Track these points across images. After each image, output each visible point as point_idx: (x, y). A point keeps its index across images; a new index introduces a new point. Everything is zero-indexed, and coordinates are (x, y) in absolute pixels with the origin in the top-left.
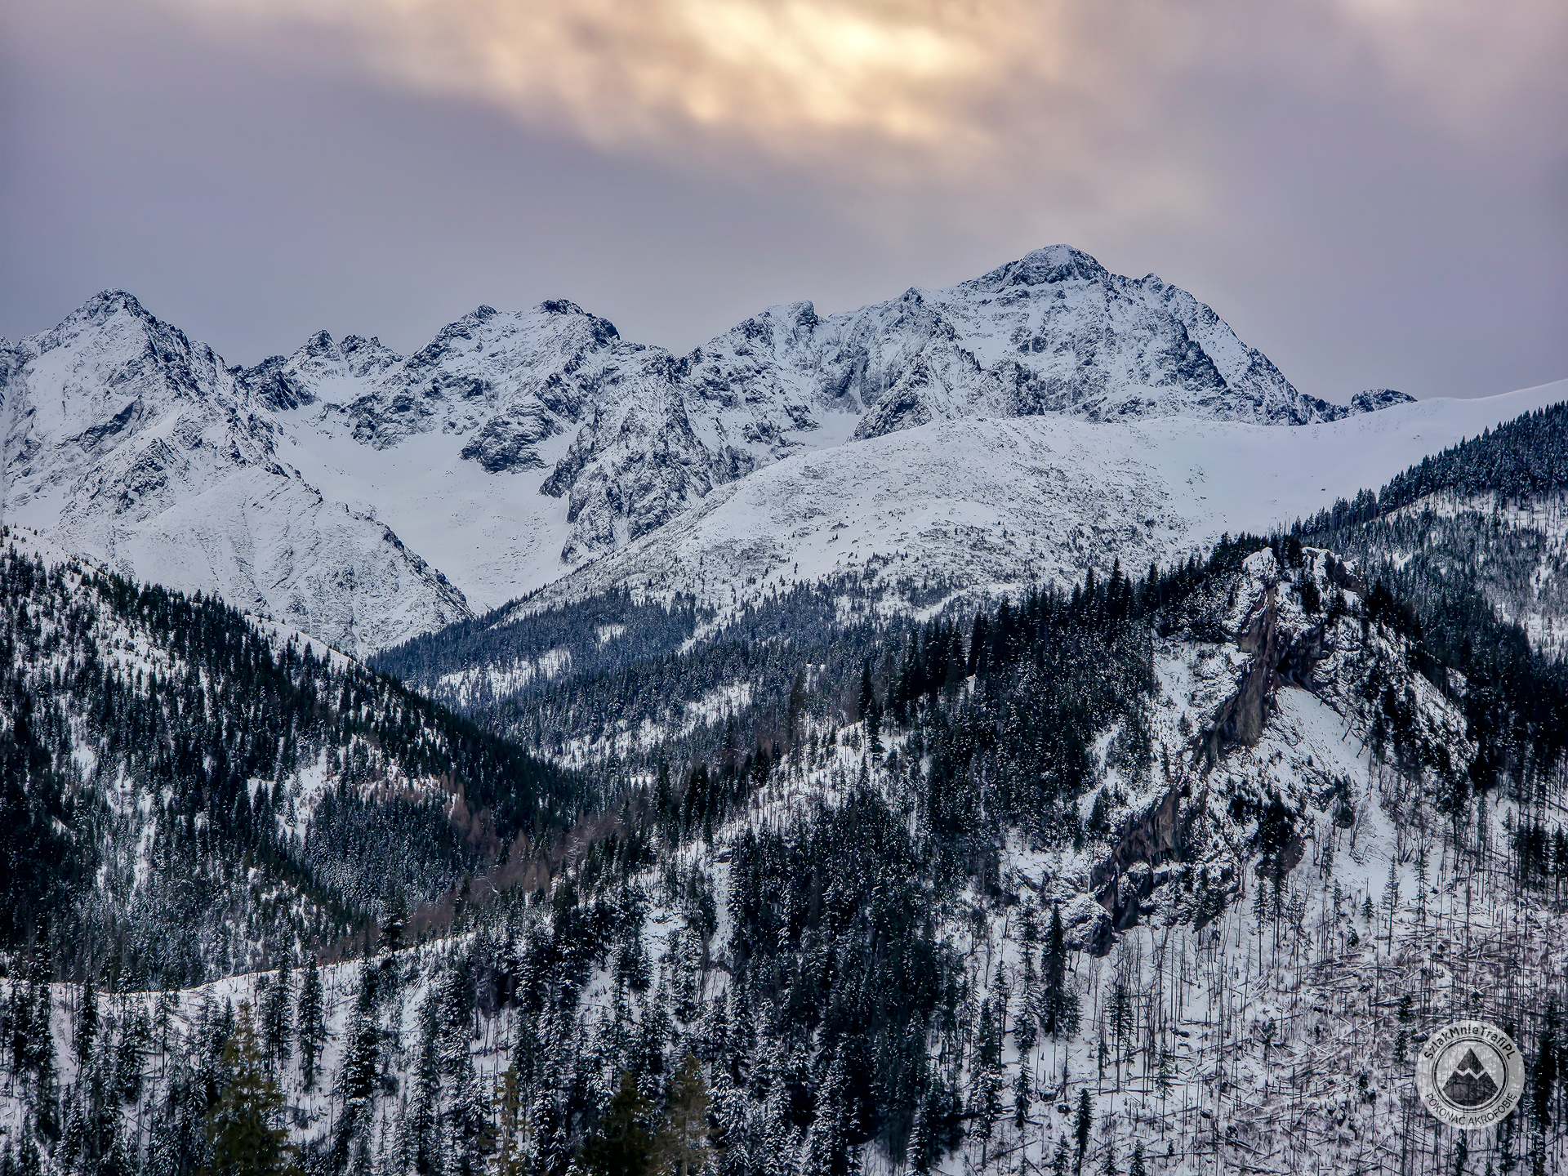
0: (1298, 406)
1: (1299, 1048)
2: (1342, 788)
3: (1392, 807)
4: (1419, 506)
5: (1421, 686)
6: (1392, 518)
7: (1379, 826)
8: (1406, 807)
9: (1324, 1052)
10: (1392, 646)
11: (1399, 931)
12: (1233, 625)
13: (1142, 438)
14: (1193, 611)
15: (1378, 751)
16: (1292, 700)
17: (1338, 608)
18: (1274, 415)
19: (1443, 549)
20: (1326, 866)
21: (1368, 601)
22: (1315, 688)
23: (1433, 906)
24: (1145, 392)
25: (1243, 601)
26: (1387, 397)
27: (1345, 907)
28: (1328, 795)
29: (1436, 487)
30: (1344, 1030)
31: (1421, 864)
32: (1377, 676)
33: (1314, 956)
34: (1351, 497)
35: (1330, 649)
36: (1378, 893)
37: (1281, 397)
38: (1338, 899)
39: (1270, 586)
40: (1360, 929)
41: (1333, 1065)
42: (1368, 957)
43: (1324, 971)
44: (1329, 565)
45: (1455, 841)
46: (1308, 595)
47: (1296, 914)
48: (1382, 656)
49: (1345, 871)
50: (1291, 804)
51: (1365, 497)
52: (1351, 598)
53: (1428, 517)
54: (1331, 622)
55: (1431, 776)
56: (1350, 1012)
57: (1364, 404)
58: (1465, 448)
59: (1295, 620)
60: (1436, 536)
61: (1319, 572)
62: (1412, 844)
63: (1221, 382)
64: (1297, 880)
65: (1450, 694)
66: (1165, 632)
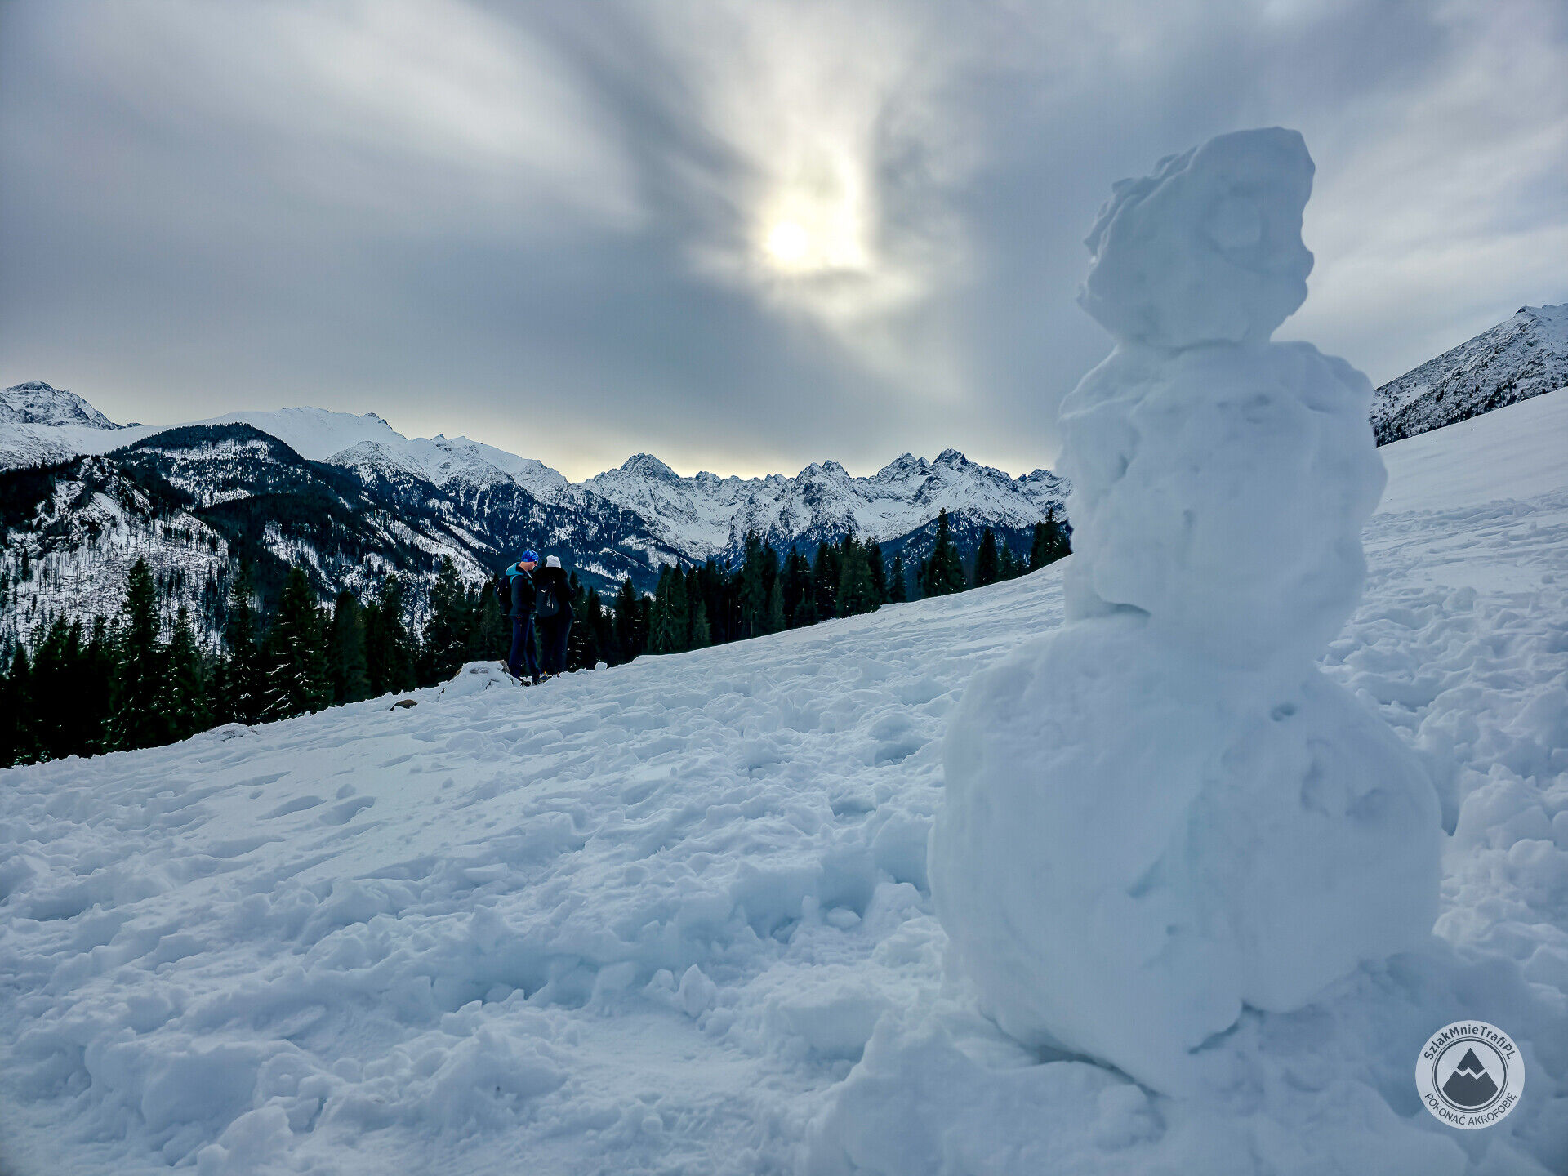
0: (111, 425)
1: (101, 582)
2: (114, 518)
3: (128, 523)
4: (141, 450)
5: (136, 493)
6: (132, 453)
7: (125, 528)
8: (132, 522)
9: (108, 582)
10: (127, 483)
11: (130, 552)
13: (62, 430)
14: (67, 473)
15: (125, 509)
16: (99, 497)
17: (111, 473)
18: (104, 427)
19: (147, 461)
20: (109, 537)
21: (121, 472)
22: (106, 493)
23: (139, 546)
24: (64, 420)
25: (83, 471)
26: (136, 425)
27: (114, 547)
28: (109, 520)
29: (145, 446)
30: (114, 577)
31: (136, 536)
32: (124, 490)
33: (105, 559)
35: (109, 483)
36: (124, 543)
37: (107, 423)
38: (112, 544)
39: (91, 468)
40: (119, 551)
41: (111, 586)
42: (121, 559)
43: (108, 562)
45: (147, 531)
46: (102, 469)
47: (100, 549)
48: (124, 485)
49: (114, 537)
50: (99, 522)
52: (115, 471)
53: (142, 453)
55: (139, 515)
56: (116, 572)
57: (130, 426)
58: (153, 437)
59: (98, 475)
60: (144, 457)
62: (133, 531)
64: (99, 541)
65: (145, 495)
66: (58, 478)
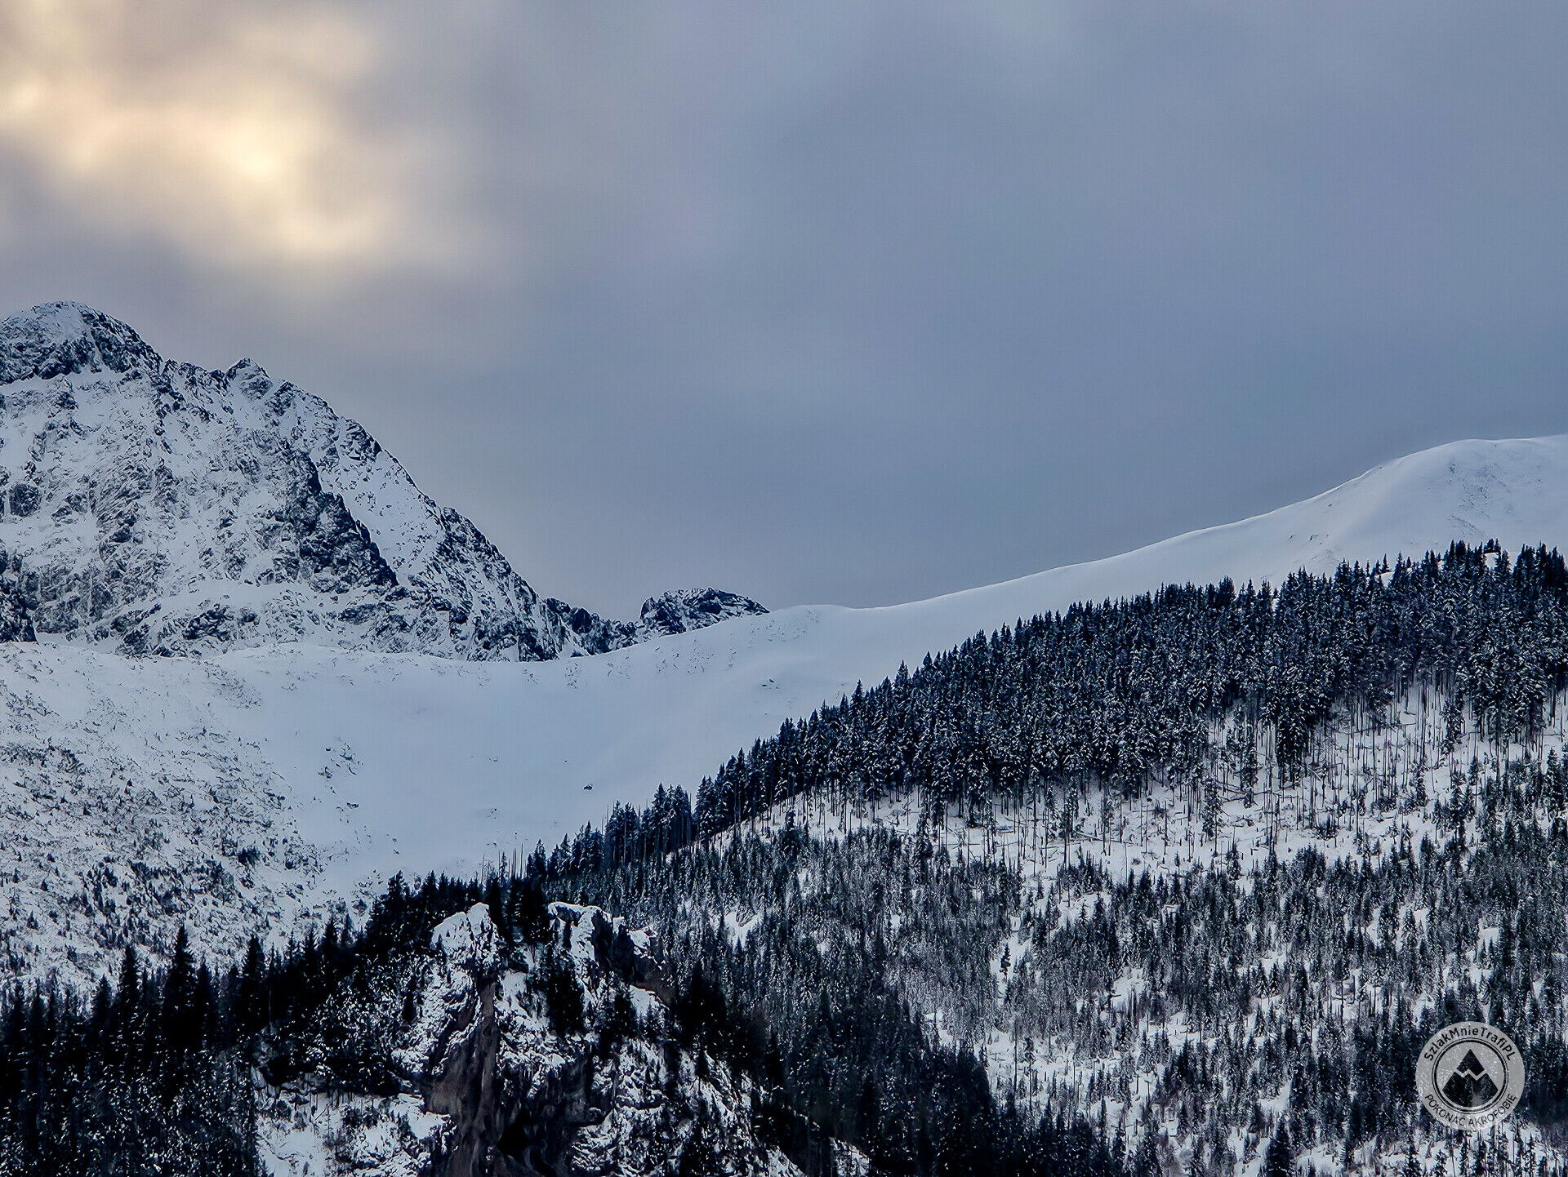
0: (538, 622)
4: (775, 820)
6: (722, 843)
10: (726, 1098)
12: (412, 1057)
13: (231, 686)
14: (334, 1032)
17: (620, 1023)
18: (490, 640)
19: (820, 905)
21: (677, 1008)
24: (236, 595)
25: (433, 1010)
26: (710, 605)
29: (806, 781)
32: (696, 1157)
34: (642, 803)
35: (604, 1103)
37: (503, 604)
39: (485, 980)
44: (602, 935)
46: (559, 998)
48: (705, 1116)
51: (670, 802)
52: (644, 1001)
53: (793, 841)
54: (606, 1051)
57: (666, 618)
58: (863, 706)
59: (535, 1047)
60: (808, 879)
61: (582, 952)
63: (385, 575)
66: (278, 1074)
